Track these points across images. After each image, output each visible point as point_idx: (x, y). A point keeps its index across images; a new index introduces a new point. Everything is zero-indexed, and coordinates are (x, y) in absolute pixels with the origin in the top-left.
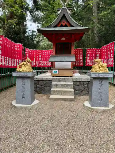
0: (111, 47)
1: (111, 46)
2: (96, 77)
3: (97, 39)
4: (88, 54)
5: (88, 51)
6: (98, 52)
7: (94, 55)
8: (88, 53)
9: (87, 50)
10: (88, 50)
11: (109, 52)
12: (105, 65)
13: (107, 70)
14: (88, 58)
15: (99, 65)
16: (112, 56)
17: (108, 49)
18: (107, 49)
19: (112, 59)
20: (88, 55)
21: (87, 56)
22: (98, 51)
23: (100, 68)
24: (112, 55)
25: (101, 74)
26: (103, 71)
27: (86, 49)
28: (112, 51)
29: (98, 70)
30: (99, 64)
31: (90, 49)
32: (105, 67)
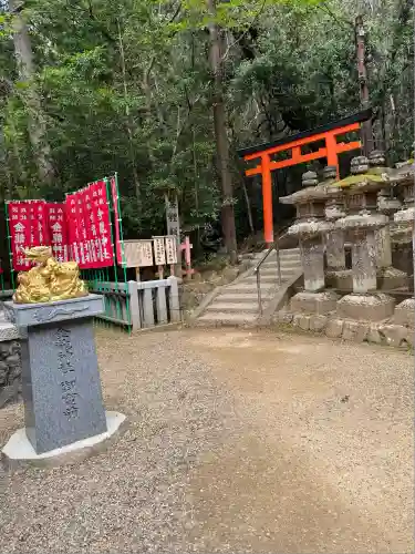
0: (97, 198)
1: (95, 194)
2: (41, 322)
3: (45, 167)
4: (16, 222)
5: (15, 210)
6: (56, 214)
7: (40, 226)
8: (15, 217)
9: (10, 207)
10: (15, 205)
11: (92, 217)
12: (70, 267)
13: (82, 289)
14: (20, 238)
15: (46, 272)
16: (103, 230)
17: (89, 207)
18: (83, 205)
19: (105, 240)
20: (19, 227)
21: (13, 232)
22: (56, 211)
23: (54, 284)
24: (102, 225)
25: (58, 308)
26: (66, 293)
27: (8, 202)
28: (100, 213)
29: (44, 290)
30: (44, 266)
31: (24, 204)
32: (72, 277)
